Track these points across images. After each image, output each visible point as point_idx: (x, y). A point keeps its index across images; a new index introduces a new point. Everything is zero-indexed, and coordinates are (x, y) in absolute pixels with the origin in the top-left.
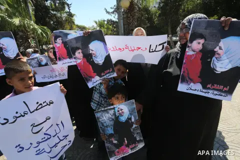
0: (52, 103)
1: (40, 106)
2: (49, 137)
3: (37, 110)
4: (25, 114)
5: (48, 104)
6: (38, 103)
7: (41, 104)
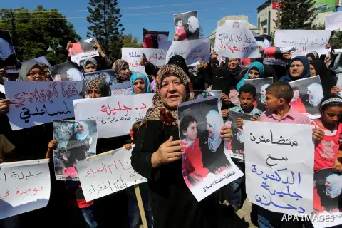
0: (296, 145)
1: (282, 142)
2: (278, 179)
3: (278, 143)
4: (268, 141)
5: (290, 144)
6: (281, 137)
7: (284, 140)
